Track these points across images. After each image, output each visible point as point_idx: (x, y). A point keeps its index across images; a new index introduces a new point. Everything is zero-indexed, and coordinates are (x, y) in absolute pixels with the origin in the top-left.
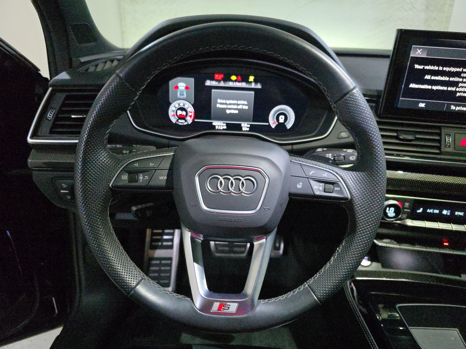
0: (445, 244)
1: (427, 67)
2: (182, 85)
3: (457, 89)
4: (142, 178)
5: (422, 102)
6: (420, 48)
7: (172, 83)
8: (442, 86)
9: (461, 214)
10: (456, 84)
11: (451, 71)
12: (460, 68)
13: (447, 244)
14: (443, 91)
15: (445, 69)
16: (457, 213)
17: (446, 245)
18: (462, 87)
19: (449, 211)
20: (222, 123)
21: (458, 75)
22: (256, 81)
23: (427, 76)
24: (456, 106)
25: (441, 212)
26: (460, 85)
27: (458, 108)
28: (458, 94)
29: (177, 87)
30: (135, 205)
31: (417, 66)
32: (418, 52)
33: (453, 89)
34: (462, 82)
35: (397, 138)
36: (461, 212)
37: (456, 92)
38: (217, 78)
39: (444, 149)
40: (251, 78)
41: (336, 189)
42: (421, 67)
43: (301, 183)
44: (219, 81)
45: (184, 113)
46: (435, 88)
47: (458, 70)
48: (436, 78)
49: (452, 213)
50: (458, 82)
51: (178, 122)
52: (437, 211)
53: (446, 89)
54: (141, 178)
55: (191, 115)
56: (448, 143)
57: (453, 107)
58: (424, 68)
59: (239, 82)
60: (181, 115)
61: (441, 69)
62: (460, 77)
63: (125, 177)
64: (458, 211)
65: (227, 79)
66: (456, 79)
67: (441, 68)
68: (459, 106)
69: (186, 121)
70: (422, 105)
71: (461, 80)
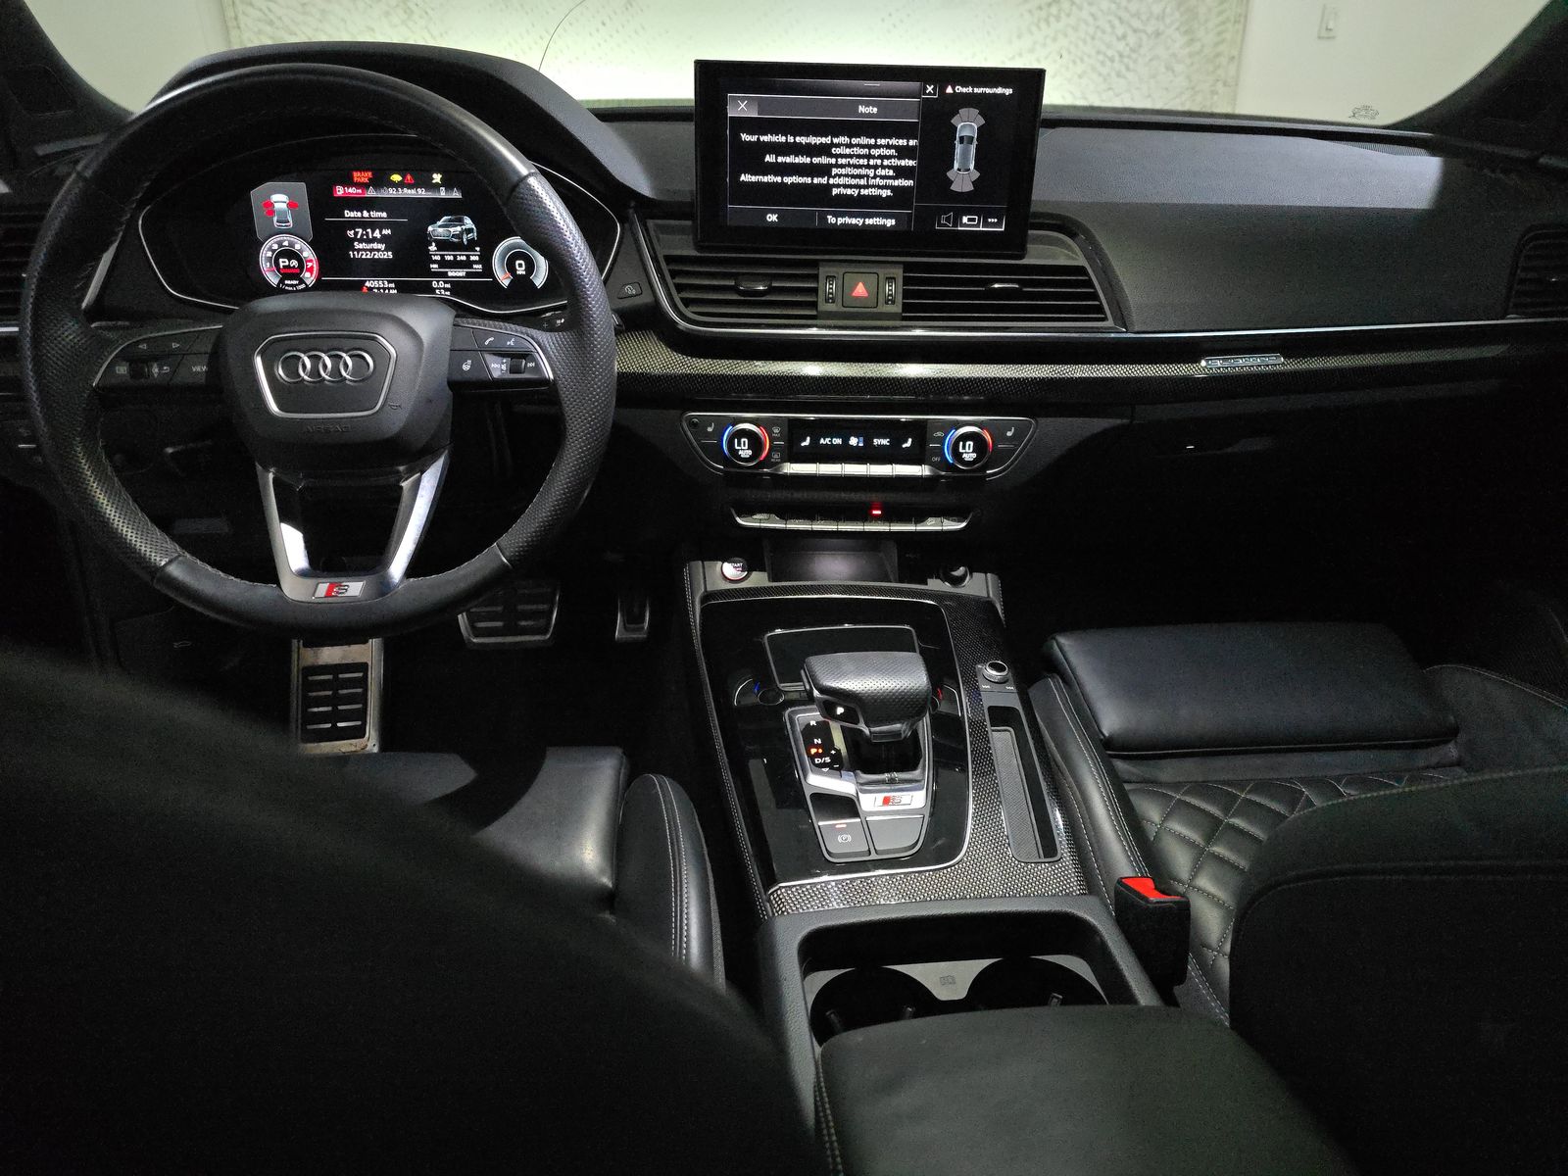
0: (875, 512)
1: (765, 138)
2: (280, 201)
3: (832, 181)
4: (157, 370)
5: (773, 212)
6: (743, 99)
7: (256, 194)
8: (801, 175)
9: (885, 442)
10: (825, 170)
11: (810, 144)
12: (826, 137)
13: (879, 512)
14: (805, 185)
15: (798, 139)
16: (877, 442)
17: (877, 515)
18: (840, 176)
19: (861, 439)
20: (386, 283)
21: (825, 150)
22: (447, 184)
23: (768, 156)
24: (836, 215)
25: (846, 441)
26: (835, 171)
27: (841, 221)
28: (835, 191)
29: (269, 205)
30: (173, 445)
31: (745, 137)
32: (741, 107)
33: (824, 181)
34: (837, 166)
35: (734, 289)
36: (884, 438)
37: (829, 187)
38: (359, 180)
39: (824, 307)
40: (437, 178)
41: (530, 365)
42: (754, 138)
43: (469, 362)
44: (364, 186)
45: (294, 263)
46: (788, 180)
47: (824, 140)
48: (789, 160)
49: (868, 442)
50: (831, 166)
51: (284, 284)
52: (838, 441)
53: (810, 182)
54: (155, 370)
55: (312, 267)
56: (830, 293)
57: (831, 219)
58: (758, 139)
59: (410, 186)
60: (288, 267)
61: (792, 141)
62: (831, 156)
63: (122, 370)
64: (879, 438)
65: (382, 180)
66: (824, 160)
67: (791, 139)
68: (843, 215)
69: (302, 281)
70: (772, 218)
71: (833, 161)
